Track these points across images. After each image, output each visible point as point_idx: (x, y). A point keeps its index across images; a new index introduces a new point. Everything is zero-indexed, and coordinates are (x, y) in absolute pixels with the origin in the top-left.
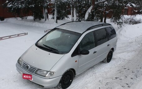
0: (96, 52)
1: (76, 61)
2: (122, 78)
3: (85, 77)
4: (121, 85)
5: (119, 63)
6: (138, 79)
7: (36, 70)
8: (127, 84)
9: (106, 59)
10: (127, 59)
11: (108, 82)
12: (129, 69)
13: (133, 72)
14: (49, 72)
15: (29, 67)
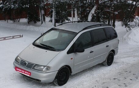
0: (93, 52)
1: (72, 59)
2: (120, 79)
3: (82, 77)
4: (118, 84)
5: (122, 66)
6: (138, 80)
7: (33, 66)
8: (125, 84)
9: (105, 61)
10: (131, 63)
11: (104, 81)
12: (130, 72)
13: (134, 74)
14: (46, 67)
15: (27, 63)
